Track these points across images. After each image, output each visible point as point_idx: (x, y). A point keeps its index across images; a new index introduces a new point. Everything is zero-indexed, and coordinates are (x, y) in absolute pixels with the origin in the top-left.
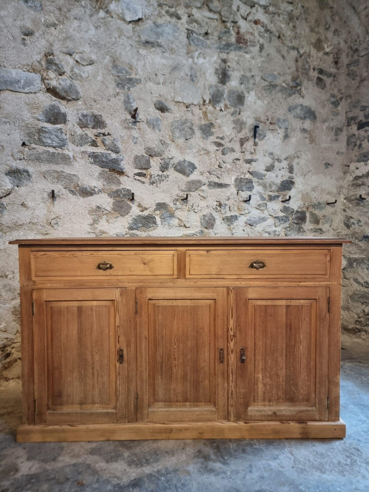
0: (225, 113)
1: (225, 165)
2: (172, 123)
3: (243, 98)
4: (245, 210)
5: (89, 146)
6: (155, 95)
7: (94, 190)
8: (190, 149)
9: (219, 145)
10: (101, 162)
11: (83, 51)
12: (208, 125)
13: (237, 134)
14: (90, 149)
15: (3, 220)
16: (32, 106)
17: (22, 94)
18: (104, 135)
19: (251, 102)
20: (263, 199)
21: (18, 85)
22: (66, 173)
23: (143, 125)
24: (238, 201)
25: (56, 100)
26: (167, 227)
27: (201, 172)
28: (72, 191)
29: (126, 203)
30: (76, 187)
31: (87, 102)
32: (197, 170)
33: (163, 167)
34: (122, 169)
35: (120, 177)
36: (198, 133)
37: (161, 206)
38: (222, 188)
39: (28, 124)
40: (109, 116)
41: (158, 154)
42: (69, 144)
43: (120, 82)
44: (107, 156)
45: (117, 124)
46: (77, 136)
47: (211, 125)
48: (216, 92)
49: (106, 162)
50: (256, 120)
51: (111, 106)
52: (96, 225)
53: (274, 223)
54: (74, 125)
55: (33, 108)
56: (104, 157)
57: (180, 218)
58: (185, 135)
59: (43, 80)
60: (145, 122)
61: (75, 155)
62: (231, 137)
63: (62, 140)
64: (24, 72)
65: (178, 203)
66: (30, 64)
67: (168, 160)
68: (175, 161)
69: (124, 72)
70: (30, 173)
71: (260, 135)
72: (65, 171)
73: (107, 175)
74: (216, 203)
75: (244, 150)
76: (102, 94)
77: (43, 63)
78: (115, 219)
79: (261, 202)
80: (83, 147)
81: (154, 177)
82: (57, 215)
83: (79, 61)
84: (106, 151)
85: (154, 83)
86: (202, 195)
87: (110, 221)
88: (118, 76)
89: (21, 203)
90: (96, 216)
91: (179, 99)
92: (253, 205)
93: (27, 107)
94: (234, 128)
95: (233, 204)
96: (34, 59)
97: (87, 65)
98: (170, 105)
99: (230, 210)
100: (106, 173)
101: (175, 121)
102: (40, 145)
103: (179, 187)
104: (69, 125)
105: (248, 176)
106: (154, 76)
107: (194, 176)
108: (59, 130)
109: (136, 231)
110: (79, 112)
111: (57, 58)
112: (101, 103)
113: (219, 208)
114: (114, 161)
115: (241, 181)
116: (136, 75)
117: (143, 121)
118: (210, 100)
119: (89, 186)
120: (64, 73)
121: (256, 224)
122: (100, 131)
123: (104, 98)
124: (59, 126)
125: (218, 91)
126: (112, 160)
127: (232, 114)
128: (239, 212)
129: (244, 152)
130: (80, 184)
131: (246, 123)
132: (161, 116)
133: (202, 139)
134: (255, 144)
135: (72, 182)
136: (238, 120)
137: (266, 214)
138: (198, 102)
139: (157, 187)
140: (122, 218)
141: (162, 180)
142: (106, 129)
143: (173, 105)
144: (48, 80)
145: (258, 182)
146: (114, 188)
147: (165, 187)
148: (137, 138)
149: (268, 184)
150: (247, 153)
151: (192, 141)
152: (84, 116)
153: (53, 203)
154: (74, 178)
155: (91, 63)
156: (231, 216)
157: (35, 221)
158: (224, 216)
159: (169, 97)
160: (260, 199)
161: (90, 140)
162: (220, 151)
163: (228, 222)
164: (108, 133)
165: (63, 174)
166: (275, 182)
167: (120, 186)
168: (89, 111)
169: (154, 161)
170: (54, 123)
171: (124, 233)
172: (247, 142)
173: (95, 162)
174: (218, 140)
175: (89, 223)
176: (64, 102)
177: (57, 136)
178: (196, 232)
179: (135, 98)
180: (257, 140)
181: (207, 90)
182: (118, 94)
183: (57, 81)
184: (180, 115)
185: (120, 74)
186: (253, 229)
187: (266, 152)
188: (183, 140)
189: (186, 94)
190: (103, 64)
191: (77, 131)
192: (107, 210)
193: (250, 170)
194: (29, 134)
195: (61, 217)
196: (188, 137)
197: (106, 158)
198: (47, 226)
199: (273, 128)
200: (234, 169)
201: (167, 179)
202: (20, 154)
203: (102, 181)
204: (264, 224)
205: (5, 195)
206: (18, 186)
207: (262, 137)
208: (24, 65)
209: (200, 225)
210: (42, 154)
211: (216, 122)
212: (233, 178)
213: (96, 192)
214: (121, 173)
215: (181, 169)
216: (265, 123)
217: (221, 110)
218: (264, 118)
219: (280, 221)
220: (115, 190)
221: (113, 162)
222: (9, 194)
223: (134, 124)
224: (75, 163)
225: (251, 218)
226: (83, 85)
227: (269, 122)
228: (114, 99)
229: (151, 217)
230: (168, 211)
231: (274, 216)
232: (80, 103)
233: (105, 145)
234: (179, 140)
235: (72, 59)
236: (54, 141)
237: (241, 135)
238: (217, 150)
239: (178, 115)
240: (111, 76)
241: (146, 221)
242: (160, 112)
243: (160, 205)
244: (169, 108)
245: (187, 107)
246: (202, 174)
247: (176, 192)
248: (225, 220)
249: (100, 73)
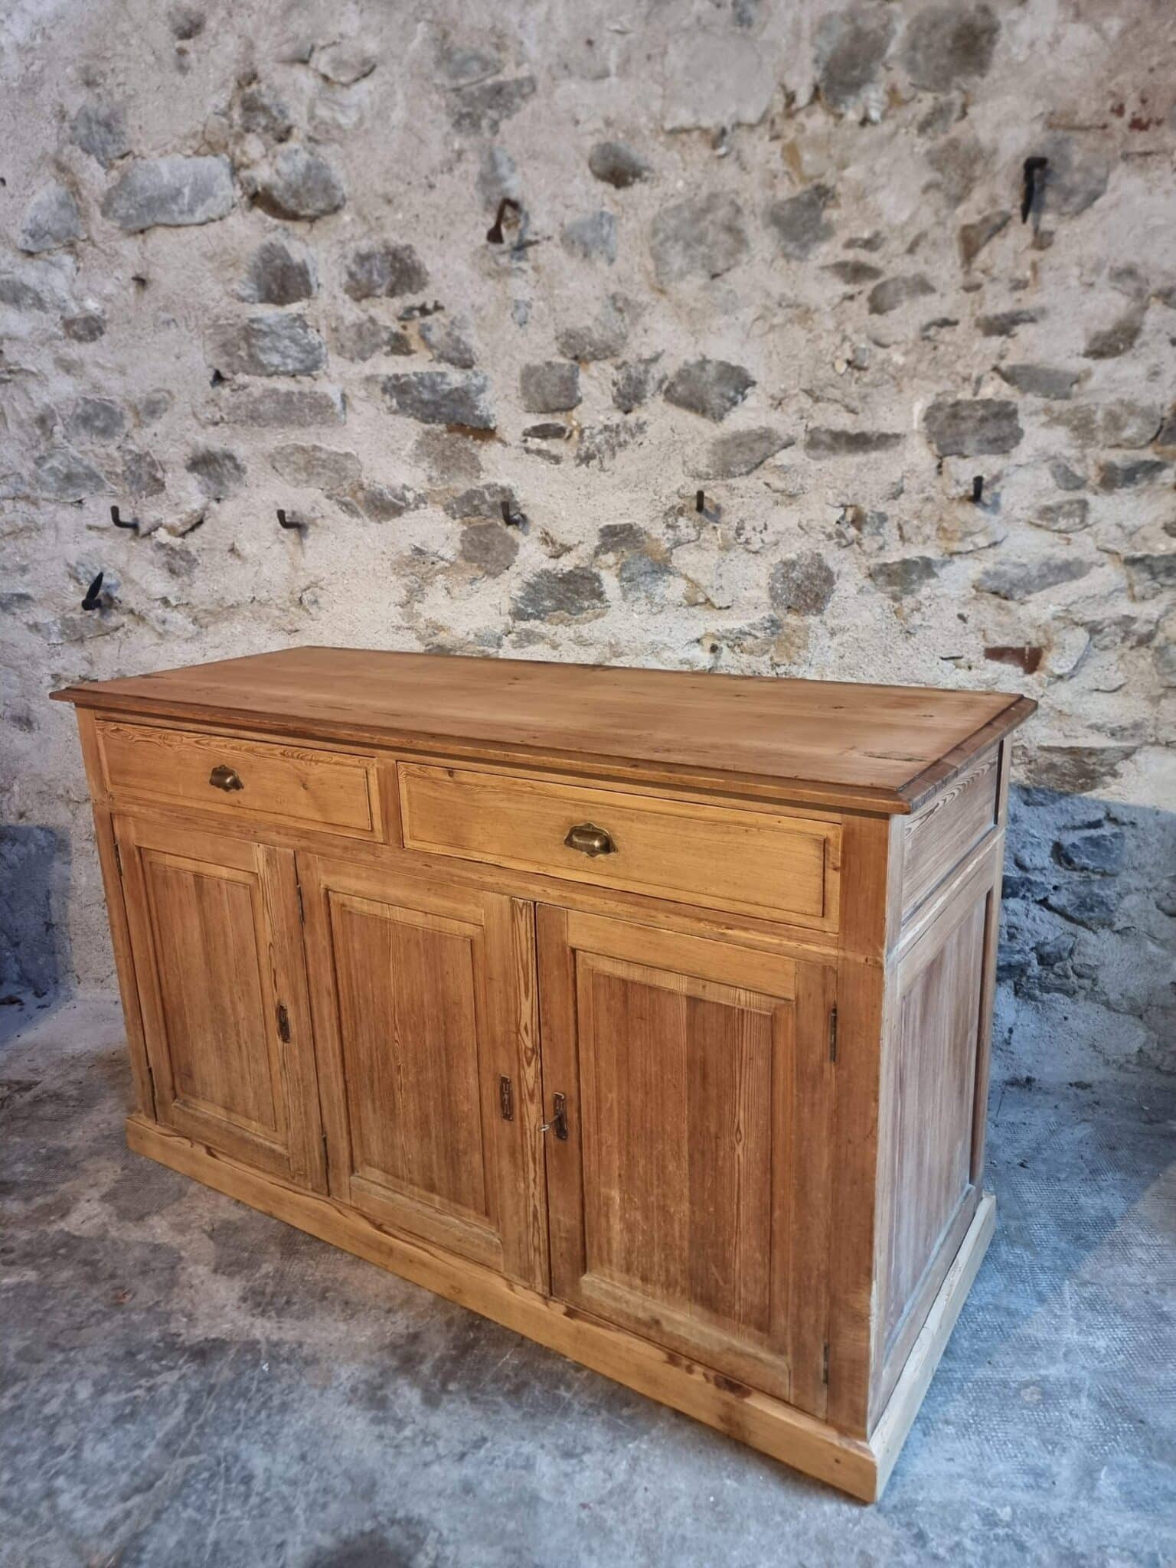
0: (887, 128)
1: (881, 353)
2: (654, 222)
3: (984, 39)
4: (971, 534)
5: (387, 354)
6: (590, 127)
7: (403, 498)
8: (726, 312)
9: (856, 272)
10: (417, 405)
11: (342, 36)
12: (806, 198)
13: (944, 212)
14: (388, 366)
15: (194, 592)
16: (222, 260)
17: (192, 229)
18: (424, 311)
19: (1032, 45)
20: (1069, 480)
21: (176, 203)
22: (327, 452)
23: (548, 254)
24: (940, 498)
25: (277, 227)
26: (644, 608)
27: (773, 397)
28: (346, 505)
29: (500, 534)
30: (355, 493)
31: (365, 211)
32: (758, 389)
33: (624, 397)
34: (487, 421)
35: (480, 447)
36: (763, 241)
37: (617, 537)
38: (866, 451)
39: (218, 318)
40: (434, 242)
41: (605, 351)
42: (330, 357)
43: (465, 110)
44: (434, 384)
45: (462, 268)
46: (347, 329)
47: (822, 195)
48: (847, 41)
49: (434, 403)
50: (1050, 126)
51: (437, 207)
52: (417, 605)
53: (1124, 583)
54: (335, 297)
55: (223, 266)
56: (424, 386)
57: (691, 575)
58: (708, 261)
59: (235, 169)
60: (557, 238)
61: (348, 392)
62: (912, 233)
63: (311, 350)
64: (188, 161)
65: (682, 522)
66: (200, 128)
67: (642, 367)
68: (668, 367)
69: (475, 66)
70: (239, 461)
71: (1068, 194)
72: (324, 445)
73: (439, 447)
74: (841, 512)
75: (978, 276)
76: (408, 169)
77: (236, 114)
78: (469, 587)
79: (1061, 496)
80: (369, 362)
81: (592, 436)
82: (312, 579)
83: (331, 75)
84: (434, 364)
85: (583, 77)
86: (778, 484)
87: (456, 591)
88: (457, 90)
89: (227, 548)
90: (413, 578)
91: (683, 117)
92: (1018, 513)
93: (210, 266)
94: (928, 188)
95: (917, 515)
96: (209, 110)
97: (357, 80)
98: (651, 152)
99: (902, 537)
100: (437, 437)
101: (666, 211)
102: (255, 374)
103: (684, 463)
104: (323, 298)
105: (993, 389)
106: (581, 50)
107: (747, 416)
108: (295, 320)
109: (538, 622)
110: (347, 248)
111: (269, 87)
112: (406, 203)
113: (852, 532)
114: (456, 396)
115: (955, 416)
116: (518, 64)
117: (549, 238)
118: (816, 89)
119: (388, 487)
120: (288, 131)
121: (1029, 593)
122: (413, 300)
123: (415, 183)
124: (294, 308)
125: (858, 35)
126: (451, 392)
127: (924, 127)
128: (943, 544)
129: (977, 287)
130: (366, 482)
131: (995, 151)
132: (616, 203)
133: (781, 262)
134: (1042, 241)
135: (345, 478)
136: (954, 144)
137: (1083, 547)
138: (763, 108)
139: (602, 469)
140: (491, 582)
141: (620, 445)
142: (427, 290)
143: (661, 149)
144: (247, 167)
145: (1047, 410)
146: (462, 485)
147: (632, 469)
148: (529, 306)
149: (1099, 416)
150: (989, 289)
151: (737, 279)
152: (363, 259)
153: (301, 543)
154: (349, 464)
155: (366, 69)
156: (905, 562)
157: (263, 595)
158: (873, 562)
159: (643, 120)
160: (1052, 483)
161: (385, 336)
162: (863, 299)
163: (890, 583)
164: (436, 303)
165: (318, 454)
166: (1145, 402)
167: (478, 477)
168: (375, 237)
169: (591, 377)
170: (280, 300)
171: (499, 630)
172: (996, 240)
173: (402, 408)
174: (850, 255)
175: (397, 600)
176: (300, 228)
177: (293, 340)
178: (752, 626)
179: (517, 158)
180: (1048, 220)
181: (805, 45)
182: (460, 154)
183: (271, 164)
184: (687, 184)
185: (462, 81)
186: (1009, 611)
187: (1097, 269)
188: (699, 279)
189: (712, 87)
190: (406, 60)
191: (345, 313)
192: (442, 559)
193: (1004, 365)
194: (224, 345)
195: (321, 584)
196: (721, 265)
197: (433, 388)
198: (293, 609)
199: (1151, 147)
200: (923, 367)
201: (639, 438)
202: (211, 409)
203: (425, 465)
204: (1069, 591)
205: (189, 527)
206: (218, 500)
207: (1077, 200)
208: (186, 138)
209: (769, 601)
210: (262, 402)
211: (841, 179)
212: (919, 408)
213: (408, 504)
214: (485, 432)
215: (692, 394)
216: (1105, 127)
217: (865, 121)
218: (1094, 106)
219: (1154, 576)
220: (462, 493)
221: (453, 401)
222: (200, 523)
223: (517, 254)
224: (350, 416)
225: (1003, 568)
226: (349, 156)
227: (1127, 117)
228: (446, 177)
229: (583, 577)
230: (644, 553)
231: (1126, 552)
232: (346, 217)
233: (430, 346)
234: (683, 286)
235: (311, 73)
236: (289, 356)
237: (968, 213)
238: (851, 298)
239: (680, 184)
240: (435, 98)
241: (568, 590)
242: (611, 188)
243: (615, 535)
244: (642, 163)
245: (715, 145)
246: (778, 403)
247: (679, 484)
248: (881, 579)
249: (399, 97)
